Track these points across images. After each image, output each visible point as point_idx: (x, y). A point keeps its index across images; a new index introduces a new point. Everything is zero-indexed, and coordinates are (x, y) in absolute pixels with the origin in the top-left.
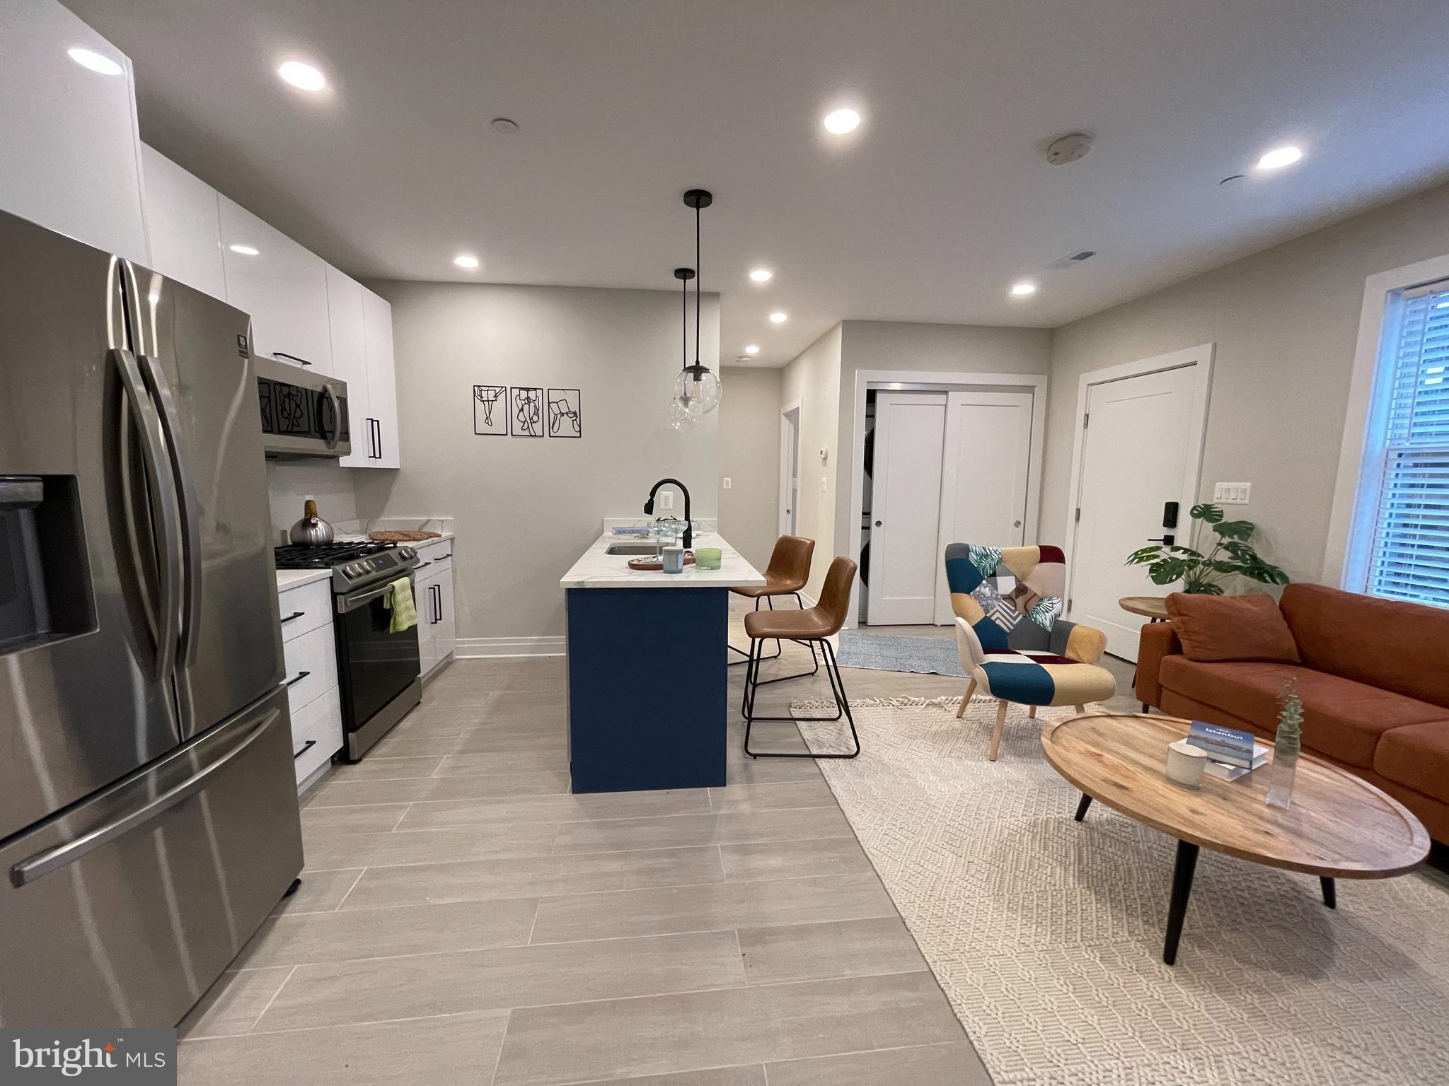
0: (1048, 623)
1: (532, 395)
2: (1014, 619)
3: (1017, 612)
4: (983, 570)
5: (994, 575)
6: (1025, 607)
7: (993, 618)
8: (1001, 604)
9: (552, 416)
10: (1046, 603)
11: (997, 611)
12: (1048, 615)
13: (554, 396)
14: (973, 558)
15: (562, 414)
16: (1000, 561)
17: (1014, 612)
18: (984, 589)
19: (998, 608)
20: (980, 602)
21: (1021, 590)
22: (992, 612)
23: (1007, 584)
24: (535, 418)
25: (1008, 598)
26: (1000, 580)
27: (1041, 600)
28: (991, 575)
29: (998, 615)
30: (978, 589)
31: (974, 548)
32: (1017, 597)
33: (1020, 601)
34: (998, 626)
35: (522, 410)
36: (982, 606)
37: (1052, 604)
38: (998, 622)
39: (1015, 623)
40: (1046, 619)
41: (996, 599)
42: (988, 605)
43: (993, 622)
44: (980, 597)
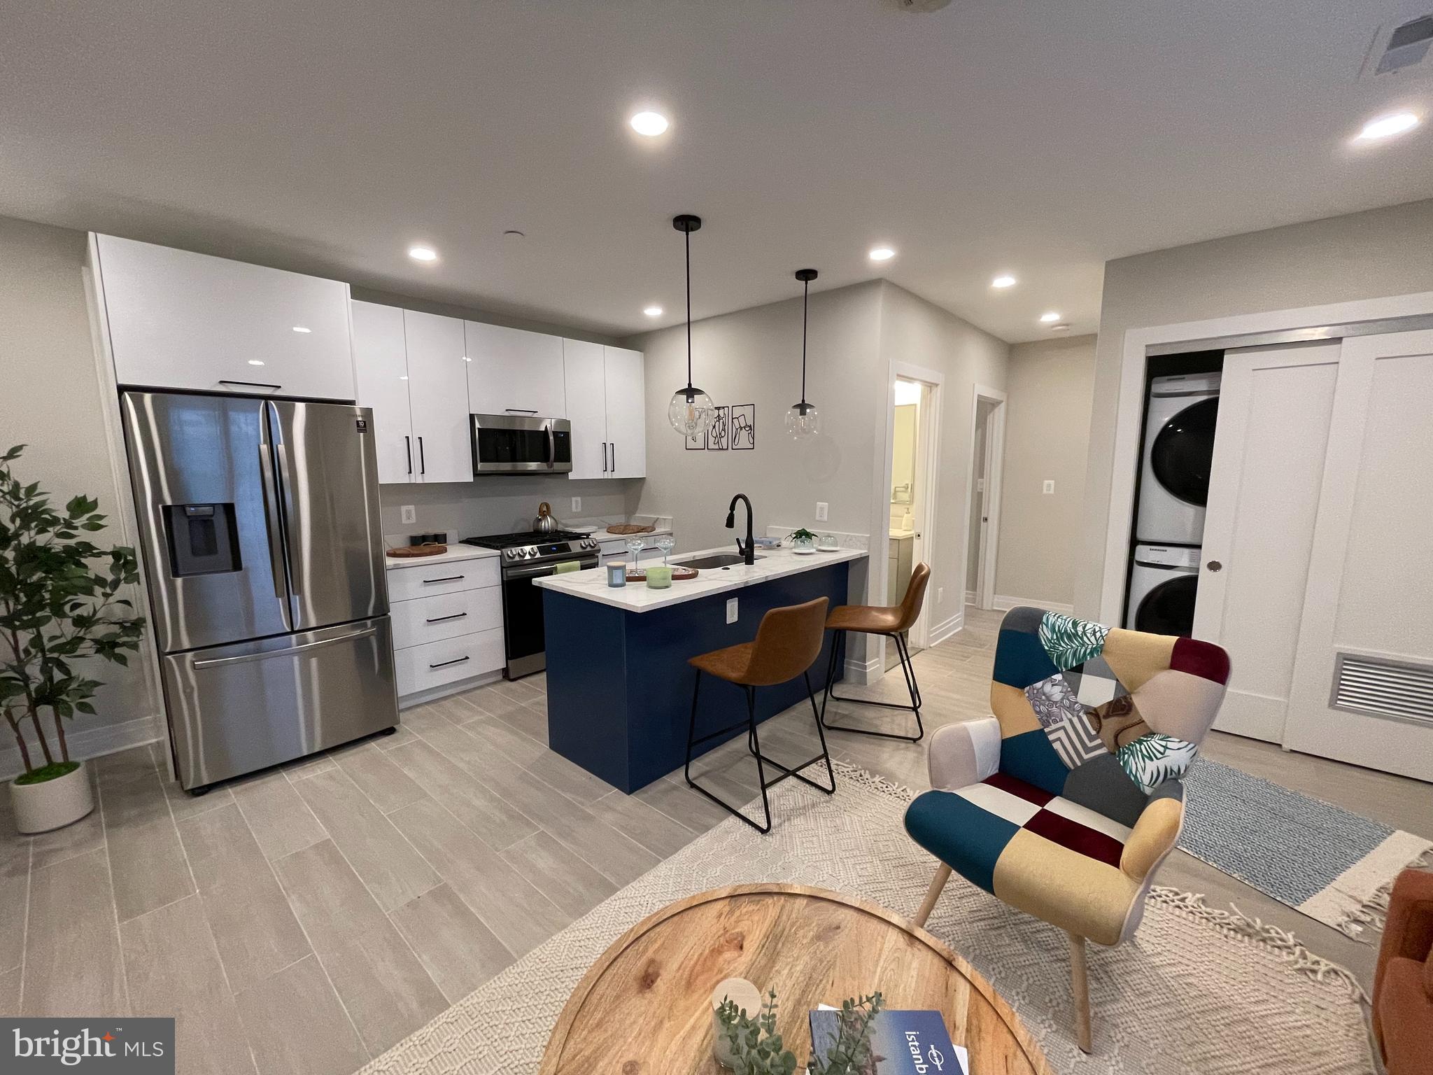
0: (1146, 779)
1: (721, 412)
2: (1088, 750)
3: (1099, 741)
4: (1059, 658)
5: (1079, 669)
6: (1116, 737)
7: (1051, 737)
8: (1075, 720)
9: (734, 430)
10: (1155, 743)
11: (1063, 728)
12: (1151, 766)
13: (737, 412)
14: (1045, 633)
15: (741, 428)
16: (1098, 649)
17: (1091, 738)
18: (1053, 688)
19: (1066, 724)
20: (1034, 706)
21: (1121, 706)
22: (1054, 727)
23: (1096, 690)
24: (723, 434)
25: (1093, 713)
26: (1086, 680)
27: (1152, 734)
28: (1073, 669)
29: (1061, 734)
30: (1039, 685)
31: (1052, 620)
32: (1107, 716)
33: (1111, 724)
34: (1055, 753)
35: (714, 427)
36: (1039, 713)
37: (1166, 747)
38: (1057, 746)
39: (1086, 757)
40: (1144, 770)
41: (1070, 708)
42: (1049, 714)
43: (1049, 743)
44: (1035, 699)
